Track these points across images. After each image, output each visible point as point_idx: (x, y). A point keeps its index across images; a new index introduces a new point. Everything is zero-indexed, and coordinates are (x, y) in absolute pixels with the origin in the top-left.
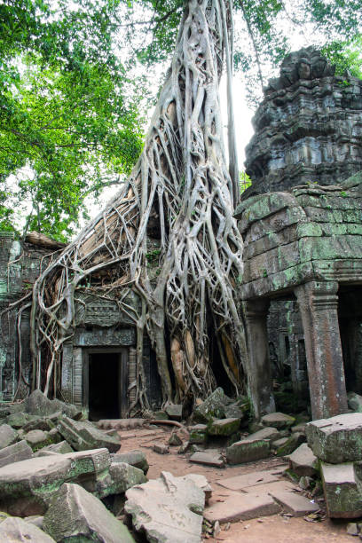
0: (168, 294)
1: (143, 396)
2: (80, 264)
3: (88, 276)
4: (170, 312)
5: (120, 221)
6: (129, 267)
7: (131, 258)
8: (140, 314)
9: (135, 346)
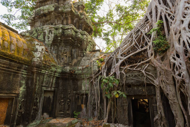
0: (172, 64)
1: (164, 125)
2: (122, 55)
3: (125, 60)
4: (175, 73)
5: (141, 33)
6: (147, 53)
7: (148, 49)
8: (156, 77)
9: (155, 95)
